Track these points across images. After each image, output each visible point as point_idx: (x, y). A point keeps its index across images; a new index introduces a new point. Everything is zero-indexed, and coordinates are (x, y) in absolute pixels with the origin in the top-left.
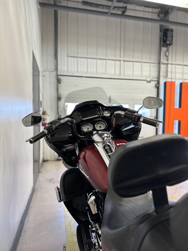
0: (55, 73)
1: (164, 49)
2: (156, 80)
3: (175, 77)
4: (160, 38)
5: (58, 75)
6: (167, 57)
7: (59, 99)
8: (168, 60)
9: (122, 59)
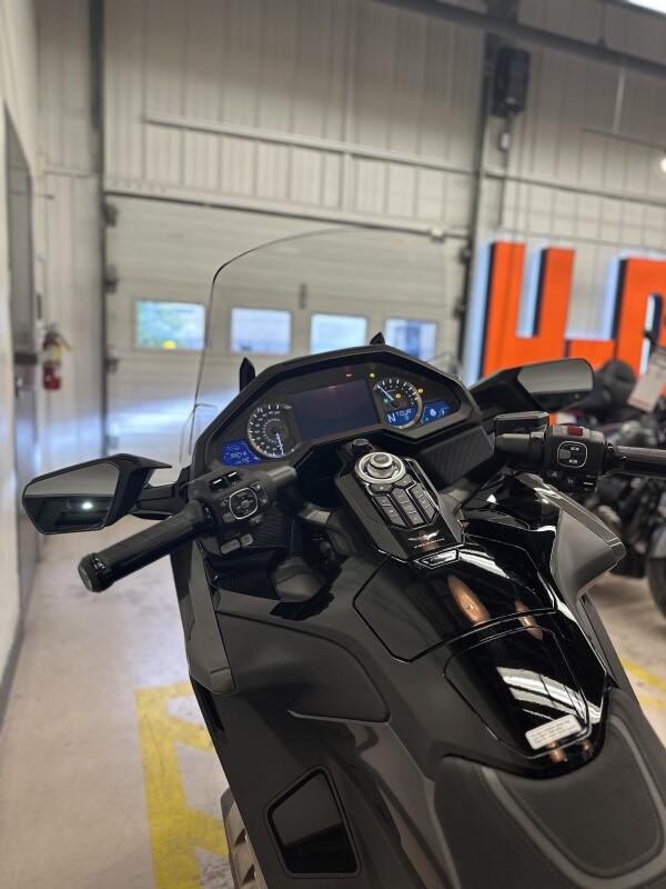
0: (92, 183)
1: (495, 123)
2: (463, 232)
3: (527, 226)
4: (486, 82)
5: (103, 194)
6: (505, 152)
7: (108, 283)
8: (505, 164)
9: (349, 146)
